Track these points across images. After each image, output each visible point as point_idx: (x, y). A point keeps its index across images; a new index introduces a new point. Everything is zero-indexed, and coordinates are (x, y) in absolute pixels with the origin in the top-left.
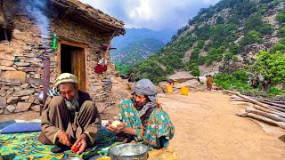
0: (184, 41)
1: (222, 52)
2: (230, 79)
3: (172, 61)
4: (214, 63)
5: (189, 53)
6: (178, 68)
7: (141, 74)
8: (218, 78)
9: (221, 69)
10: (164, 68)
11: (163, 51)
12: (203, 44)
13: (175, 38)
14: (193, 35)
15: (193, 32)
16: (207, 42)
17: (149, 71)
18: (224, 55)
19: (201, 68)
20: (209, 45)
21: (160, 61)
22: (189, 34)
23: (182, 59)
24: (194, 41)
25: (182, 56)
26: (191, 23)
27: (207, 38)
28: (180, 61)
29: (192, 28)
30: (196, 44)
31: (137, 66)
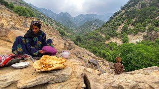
0: (118, 20)
1: (145, 26)
2: (153, 44)
3: (109, 32)
4: (139, 33)
5: (121, 26)
6: (113, 37)
7: (89, 40)
8: (143, 43)
9: (145, 37)
10: (104, 36)
11: (103, 26)
12: (131, 21)
13: (112, 18)
14: (124, 16)
15: (124, 14)
16: (133, 20)
17: (94, 38)
18: (147, 27)
19: (129, 36)
20: (136, 22)
21: (101, 32)
22: (121, 15)
23: (117, 31)
24: (124, 20)
25: (116, 29)
26: (123, 8)
27: (134, 17)
28: (115, 32)
29: (123, 11)
30: (126, 21)
31: (87, 35)
